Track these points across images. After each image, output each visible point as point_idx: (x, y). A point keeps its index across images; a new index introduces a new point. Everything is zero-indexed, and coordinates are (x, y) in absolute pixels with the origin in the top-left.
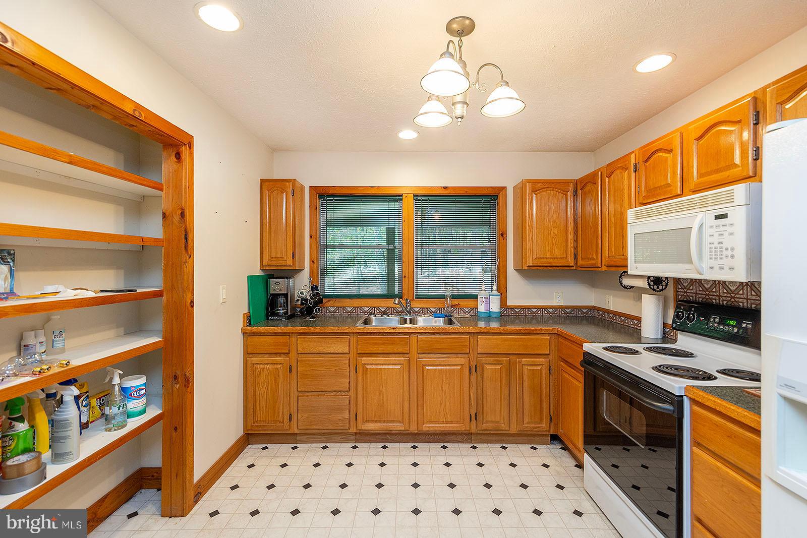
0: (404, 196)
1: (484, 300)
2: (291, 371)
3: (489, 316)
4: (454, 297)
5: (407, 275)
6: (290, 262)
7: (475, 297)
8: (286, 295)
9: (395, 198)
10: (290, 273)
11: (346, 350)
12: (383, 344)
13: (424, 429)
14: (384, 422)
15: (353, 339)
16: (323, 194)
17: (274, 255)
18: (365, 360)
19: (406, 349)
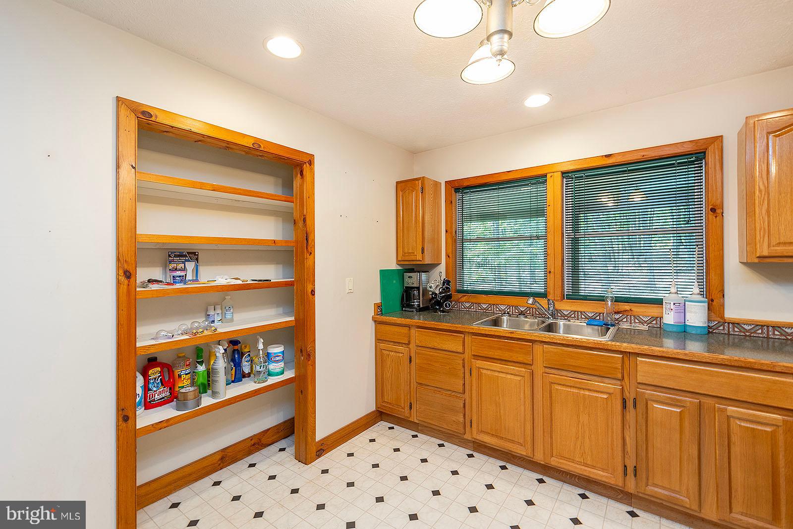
0: (549, 176)
1: (672, 307)
2: (410, 361)
3: (683, 333)
4: (618, 300)
5: (552, 270)
6: (419, 257)
7: (659, 302)
8: (418, 288)
9: (537, 178)
10: (426, 268)
11: (460, 349)
12: (500, 349)
13: (552, 463)
14: (502, 438)
15: (468, 339)
16: (460, 187)
17: (406, 251)
18: (480, 363)
19: (528, 359)
